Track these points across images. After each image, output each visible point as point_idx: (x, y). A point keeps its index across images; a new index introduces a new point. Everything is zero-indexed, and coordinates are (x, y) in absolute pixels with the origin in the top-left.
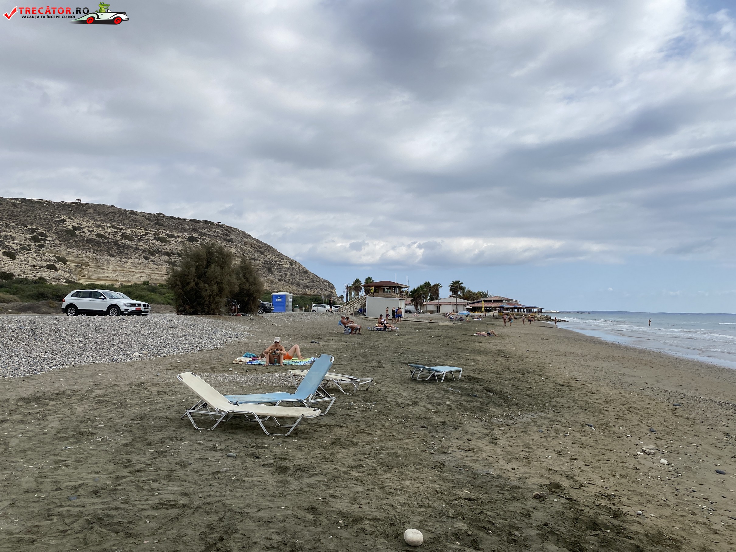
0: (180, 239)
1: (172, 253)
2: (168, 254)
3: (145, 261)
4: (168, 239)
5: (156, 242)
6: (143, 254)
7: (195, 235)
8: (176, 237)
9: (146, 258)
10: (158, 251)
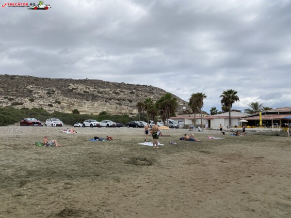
0: (126, 93)
1: (121, 99)
2: (118, 100)
3: (105, 103)
4: (120, 93)
5: (113, 94)
6: (105, 100)
7: (134, 91)
8: (124, 92)
9: (106, 102)
10: (114, 98)
